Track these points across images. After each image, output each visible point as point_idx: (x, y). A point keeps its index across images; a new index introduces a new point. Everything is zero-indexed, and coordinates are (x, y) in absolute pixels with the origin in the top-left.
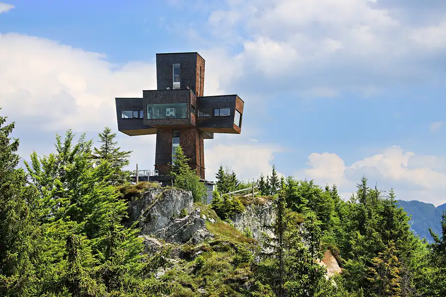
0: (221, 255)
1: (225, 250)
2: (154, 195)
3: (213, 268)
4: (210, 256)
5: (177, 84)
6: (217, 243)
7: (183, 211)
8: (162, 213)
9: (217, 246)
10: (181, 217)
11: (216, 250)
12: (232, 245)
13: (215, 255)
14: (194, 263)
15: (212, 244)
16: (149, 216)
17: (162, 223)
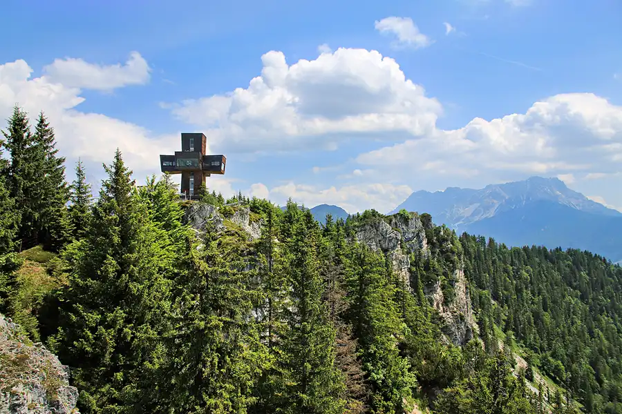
0: (231, 238)
1: (233, 235)
2: (195, 207)
3: (227, 244)
4: (225, 238)
5: (192, 149)
6: (228, 231)
7: (210, 215)
8: (200, 217)
9: (229, 233)
10: (210, 218)
11: (228, 235)
12: (236, 233)
13: (228, 238)
14: (217, 241)
15: (226, 232)
16: (193, 218)
17: (199, 221)
